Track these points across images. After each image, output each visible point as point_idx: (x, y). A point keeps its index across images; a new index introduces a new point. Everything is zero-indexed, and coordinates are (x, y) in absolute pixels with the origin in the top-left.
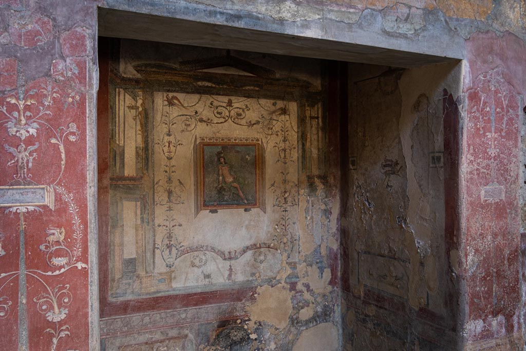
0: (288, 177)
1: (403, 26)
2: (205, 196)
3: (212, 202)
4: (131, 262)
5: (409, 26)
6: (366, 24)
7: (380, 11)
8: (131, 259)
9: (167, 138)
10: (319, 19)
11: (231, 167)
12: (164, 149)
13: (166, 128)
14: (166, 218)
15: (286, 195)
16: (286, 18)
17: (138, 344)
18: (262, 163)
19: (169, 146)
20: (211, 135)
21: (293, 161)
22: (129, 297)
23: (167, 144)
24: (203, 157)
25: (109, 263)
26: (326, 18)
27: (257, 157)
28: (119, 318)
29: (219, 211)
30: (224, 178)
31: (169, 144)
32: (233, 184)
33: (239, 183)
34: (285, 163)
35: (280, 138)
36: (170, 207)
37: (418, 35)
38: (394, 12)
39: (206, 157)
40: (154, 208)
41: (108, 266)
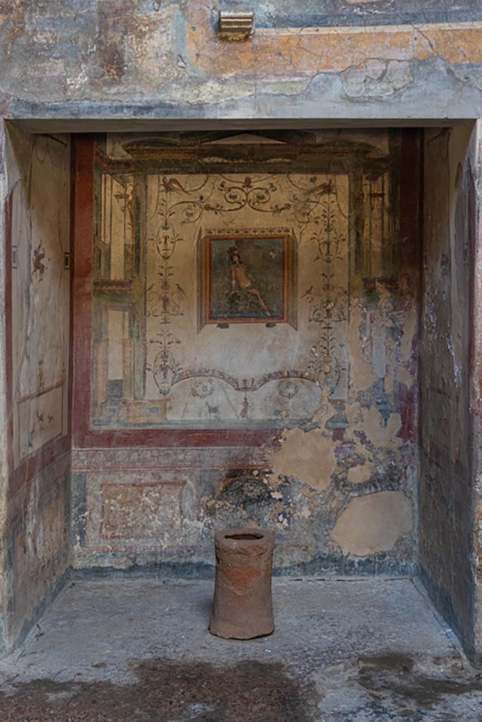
0: (333, 281)
1: (376, 88)
2: (212, 305)
3: (220, 313)
4: (117, 385)
5: (384, 86)
6: (317, 92)
7: (339, 74)
8: (118, 381)
9: (162, 232)
10: (250, 96)
11: (248, 269)
12: (159, 245)
13: (162, 219)
14: (160, 332)
15: (330, 306)
16: (207, 101)
17: (123, 484)
18: (293, 261)
19: (165, 242)
20: (221, 227)
21: (342, 259)
22: (114, 426)
23: (163, 240)
24: (210, 255)
25: (91, 384)
26: (260, 94)
27: (286, 254)
28: (101, 450)
29: (231, 326)
30: (238, 282)
31: (166, 239)
32: (250, 291)
33: (259, 289)
34: (328, 261)
35: (322, 226)
36: (165, 319)
37: (400, 95)
38: (362, 72)
39: (214, 255)
40: (145, 320)
41: (90, 386)
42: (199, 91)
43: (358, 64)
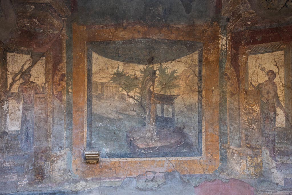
1: (150, 184)
5: (154, 183)
6: (126, 186)
7: (135, 178)
10: (98, 187)
16: (80, 190)
26: (102, 186)
37: (160, 188)
38: (145, 177)
42: (76, 185)
43: (143, 173)
